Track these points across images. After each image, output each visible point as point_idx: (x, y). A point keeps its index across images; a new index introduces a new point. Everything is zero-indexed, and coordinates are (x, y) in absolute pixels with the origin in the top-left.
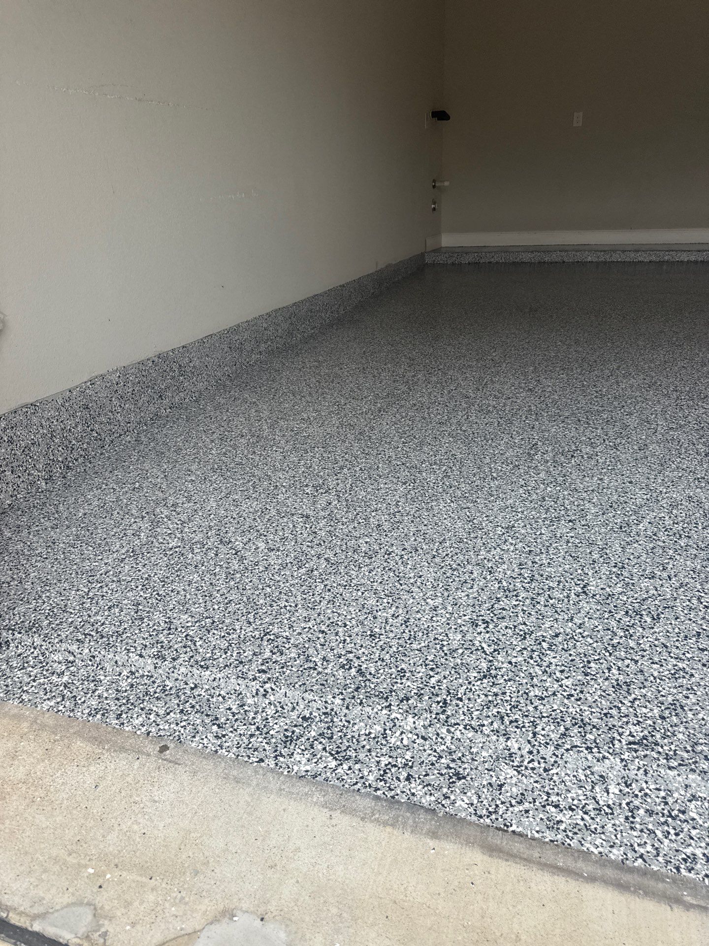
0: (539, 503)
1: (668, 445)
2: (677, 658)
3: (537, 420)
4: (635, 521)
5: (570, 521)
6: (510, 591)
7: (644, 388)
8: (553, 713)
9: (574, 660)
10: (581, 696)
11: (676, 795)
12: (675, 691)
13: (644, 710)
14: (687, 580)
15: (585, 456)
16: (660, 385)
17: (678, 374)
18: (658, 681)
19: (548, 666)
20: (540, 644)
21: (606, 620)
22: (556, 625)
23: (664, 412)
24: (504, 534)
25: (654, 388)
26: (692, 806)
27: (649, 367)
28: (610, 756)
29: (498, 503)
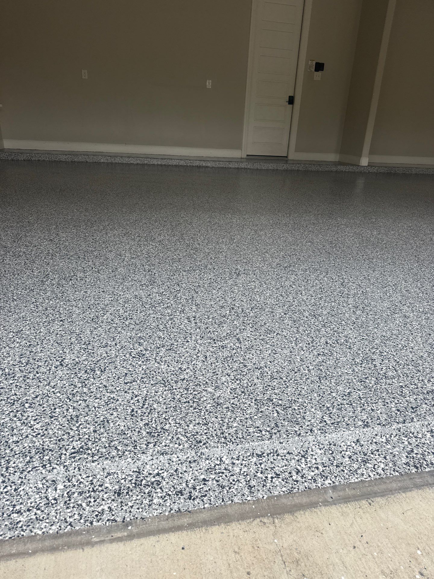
0: (43, 312)
1: (129, 268)
2: (110, 392)
3: (52, 259)
4: (102, 315)
5: (61, 321)
6: (9, 375)
7: (122, 236)
8: (24, 450)
9: (45, 410)
10: (46, 432)
11: (98, 477)
12: (106, 413)
13: (85, 430)
14: (126, 344)
15: (79, 279)
16: (131, 234)
17: (142, 227)
18: (97, 409)
19: (26, 419)
20: (24, 405)
21: (72, 379)
22: (37, 390)
23: (130, 249)
24: (14, 336)
25: (127, 235)
26: (108, 480)
27: (127, 224)
28: (57, 467)
29: (14, 316)
